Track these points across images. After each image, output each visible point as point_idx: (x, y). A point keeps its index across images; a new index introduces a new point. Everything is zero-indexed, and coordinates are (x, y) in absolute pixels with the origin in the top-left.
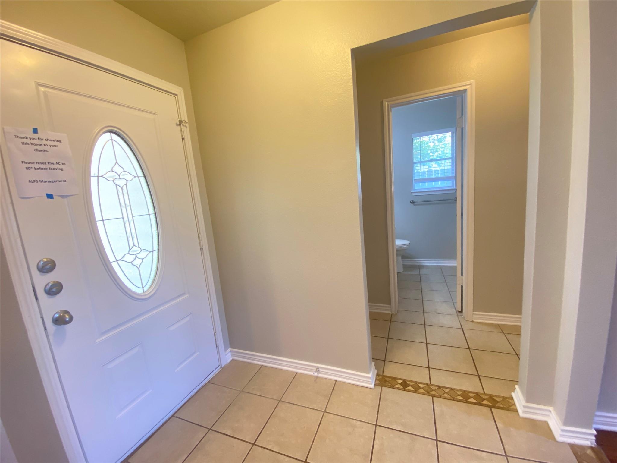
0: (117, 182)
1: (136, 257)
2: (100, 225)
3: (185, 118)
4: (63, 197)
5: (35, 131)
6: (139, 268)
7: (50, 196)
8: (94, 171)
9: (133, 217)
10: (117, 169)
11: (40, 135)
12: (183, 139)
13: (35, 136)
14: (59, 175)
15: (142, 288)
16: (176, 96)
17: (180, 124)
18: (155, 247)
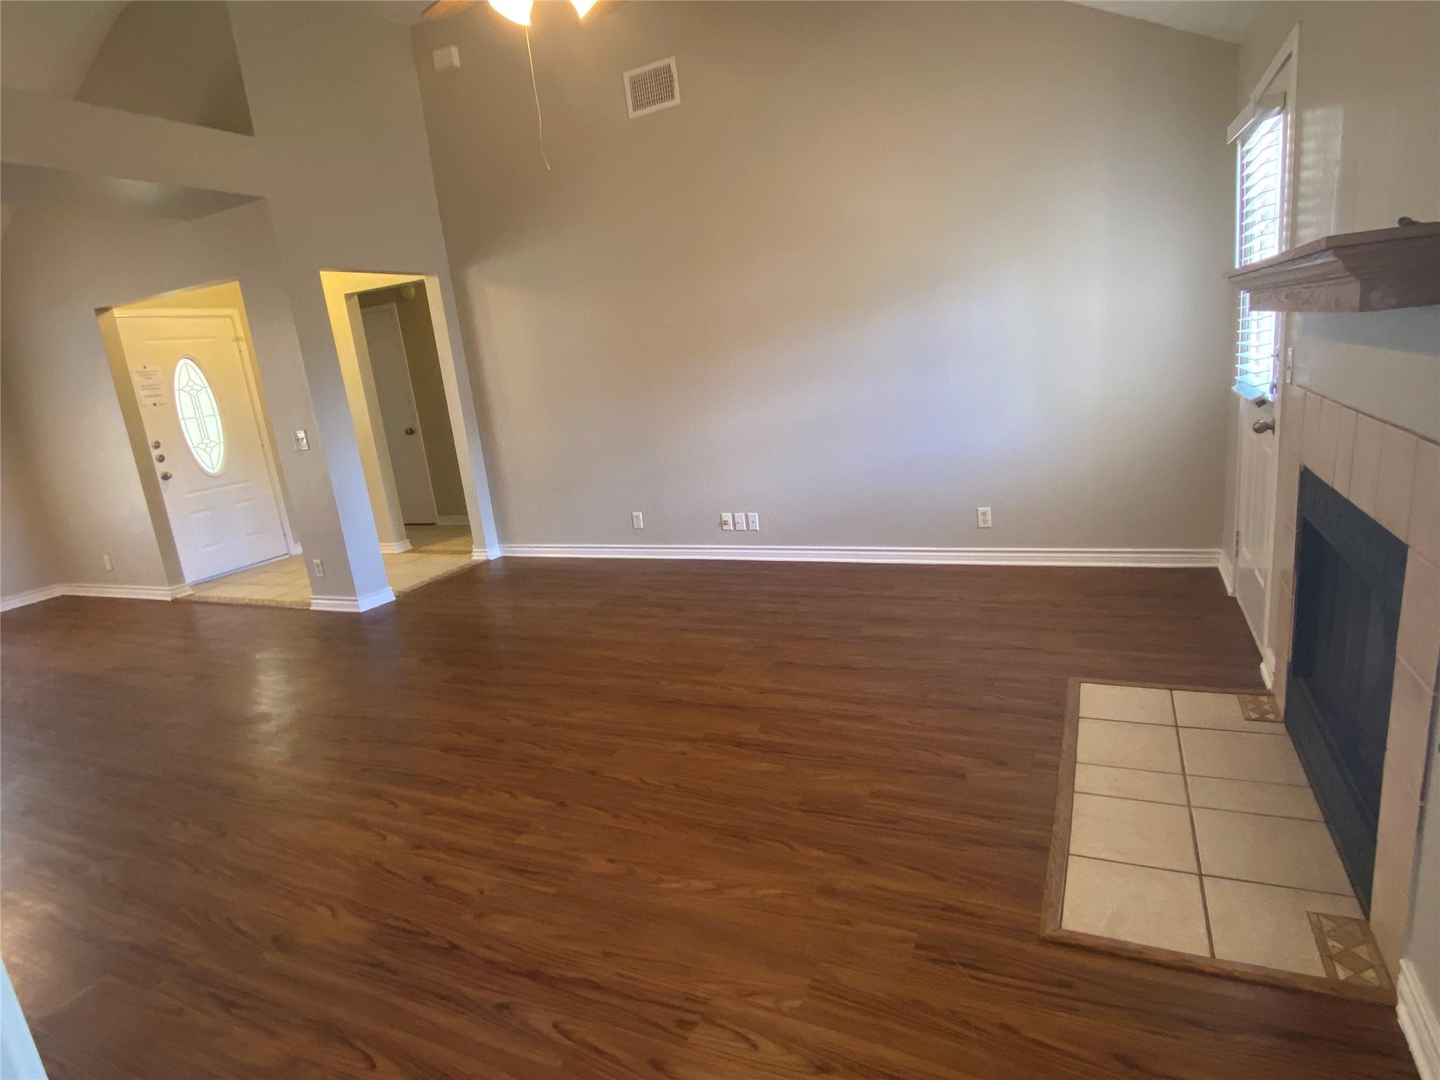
0: (191, 392)
1: (207, 446)
2: (182, 422)
3: (241, 334)
4: (161, 404)
5: (145, 367)
6: (209, 454)
7: (155, 404)
8: (176, 387)
9: (203, 417)
10: (191, 384)
11: (147, 369)
12: (240, 352)
13: (145, 370)
14: (158, 392)
15: (213, 469)
16: (230, 317)
17: (237, 339)
18: (222, 440)
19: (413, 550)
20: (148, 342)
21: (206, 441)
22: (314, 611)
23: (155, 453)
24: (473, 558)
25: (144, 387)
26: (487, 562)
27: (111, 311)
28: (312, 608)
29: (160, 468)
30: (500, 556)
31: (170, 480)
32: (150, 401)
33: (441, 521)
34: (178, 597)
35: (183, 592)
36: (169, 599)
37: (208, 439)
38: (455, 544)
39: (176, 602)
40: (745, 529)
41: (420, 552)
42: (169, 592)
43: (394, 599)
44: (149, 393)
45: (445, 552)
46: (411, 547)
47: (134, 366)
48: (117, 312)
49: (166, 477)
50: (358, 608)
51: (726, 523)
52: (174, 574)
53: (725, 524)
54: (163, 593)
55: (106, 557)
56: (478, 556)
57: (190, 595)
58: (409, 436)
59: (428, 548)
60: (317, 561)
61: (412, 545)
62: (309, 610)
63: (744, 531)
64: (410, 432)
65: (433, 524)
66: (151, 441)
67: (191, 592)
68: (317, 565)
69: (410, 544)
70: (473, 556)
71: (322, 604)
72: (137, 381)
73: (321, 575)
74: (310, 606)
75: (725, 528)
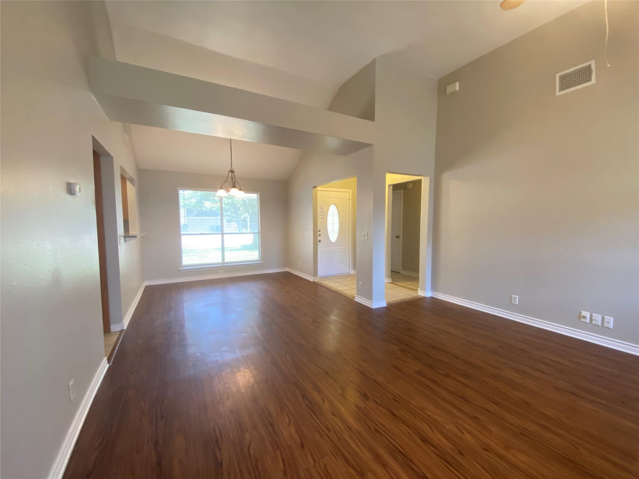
0: (332, 215)
1: (333, 233)
2: (328, 224)
3: (351, 198)
5: (322, 206)
6: (333, 236)
8: (329, 213)
9: (334, 224)
10: (333, 212)
12: (349, 204)
14: (324, 214)
15: (333, 240)
16: (349, 192)
17: (349, 199)
18: (338, 232)
19: (392, 282)
20: (324, 198)
21: (333, 231)
22: (355, 301)
23: (319, 233)
24: (418, 294)
25: (320, 212)
26: (424, 298)
27: (316, 188)
28: (355, 300)
29: (319, 238)
30: (430, 296)
31: (321, 242)
32: (321, 217)
33: (402, 272)
34: (315, 281)
35: (317, 280)
36: (312, 281)
37: (334, 231)
38: (409, 284)
39: (314, 283)
40: (600, 325)
41: (395, 284)
42: (313, 279)
43: (386, 306)
44: (322, 214)
45: (404, 287)
46: (391, 281)
47: (319, 206)
48: (319, 188)
49: (320, 241)
50: (372, 306)
51: (585, 317)
52: (315, 274)
53: (583, 318)
54: (311, 279)
55: (299, 263)
56: (421, 293)
57: (318, 281)
58: (397, 238)
59: (398, 283)
60: (361, 283)
61: (392, 280)
62: (354, 300)
63: (599, 326)
64: (398, 237)
65: (399, 273)
66: (318, 229)
67: (318, 280)
68: (361, 284)
69: (391, 280)
70: (418, 293)
71: (359, 299)
72: (319, 210)
73: (361, 289)
74: (355, 299)
75: (583, 320)
